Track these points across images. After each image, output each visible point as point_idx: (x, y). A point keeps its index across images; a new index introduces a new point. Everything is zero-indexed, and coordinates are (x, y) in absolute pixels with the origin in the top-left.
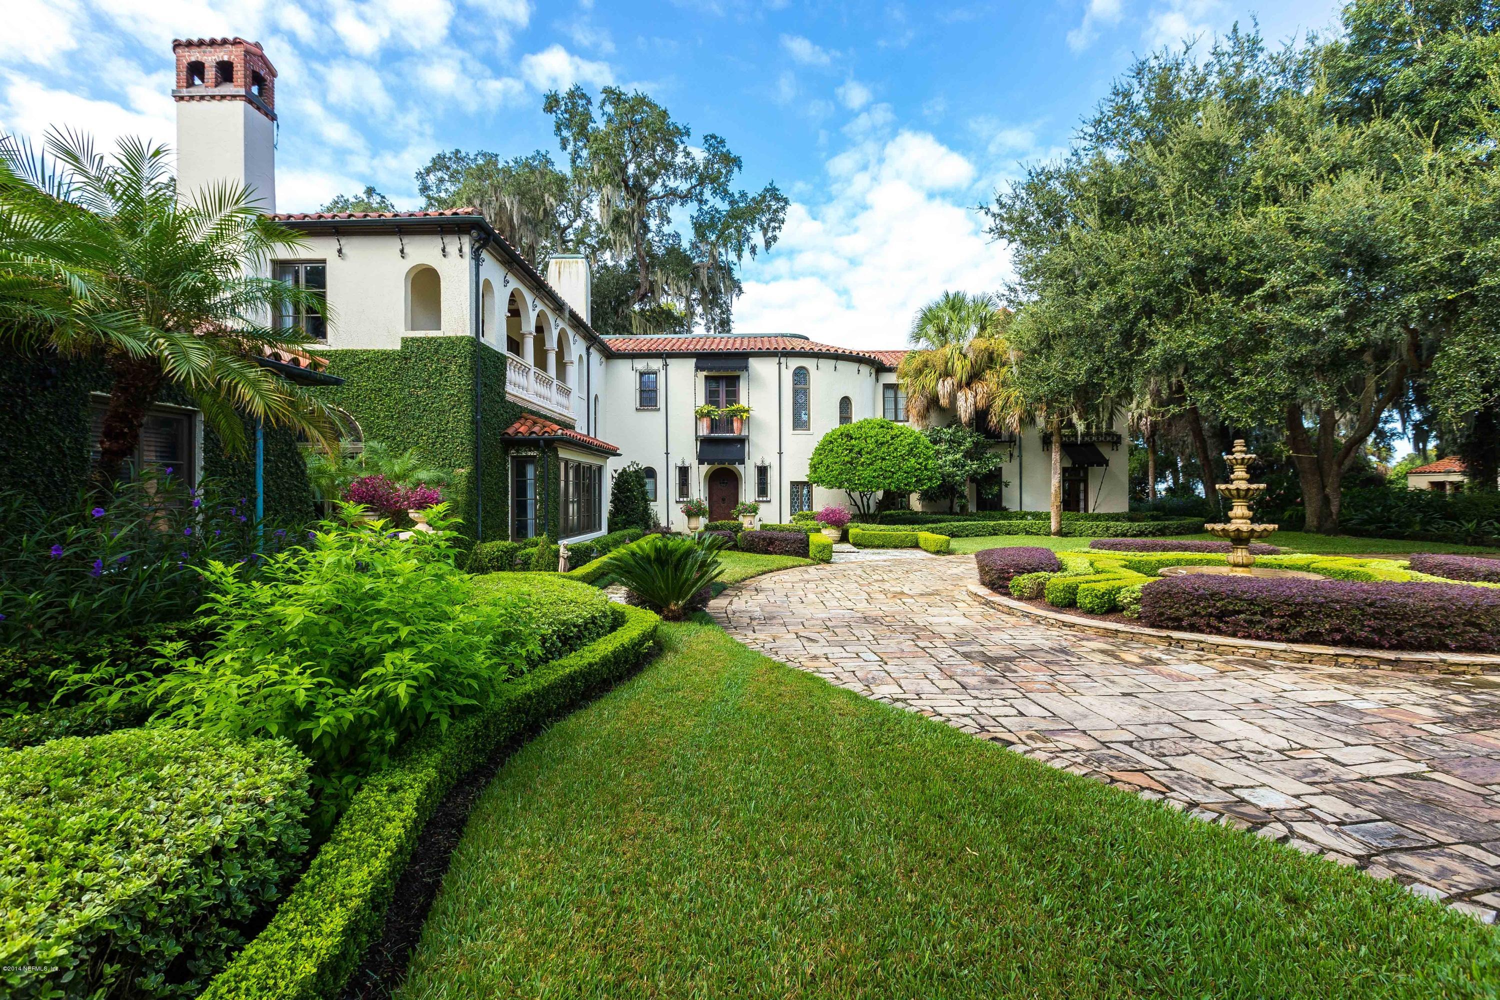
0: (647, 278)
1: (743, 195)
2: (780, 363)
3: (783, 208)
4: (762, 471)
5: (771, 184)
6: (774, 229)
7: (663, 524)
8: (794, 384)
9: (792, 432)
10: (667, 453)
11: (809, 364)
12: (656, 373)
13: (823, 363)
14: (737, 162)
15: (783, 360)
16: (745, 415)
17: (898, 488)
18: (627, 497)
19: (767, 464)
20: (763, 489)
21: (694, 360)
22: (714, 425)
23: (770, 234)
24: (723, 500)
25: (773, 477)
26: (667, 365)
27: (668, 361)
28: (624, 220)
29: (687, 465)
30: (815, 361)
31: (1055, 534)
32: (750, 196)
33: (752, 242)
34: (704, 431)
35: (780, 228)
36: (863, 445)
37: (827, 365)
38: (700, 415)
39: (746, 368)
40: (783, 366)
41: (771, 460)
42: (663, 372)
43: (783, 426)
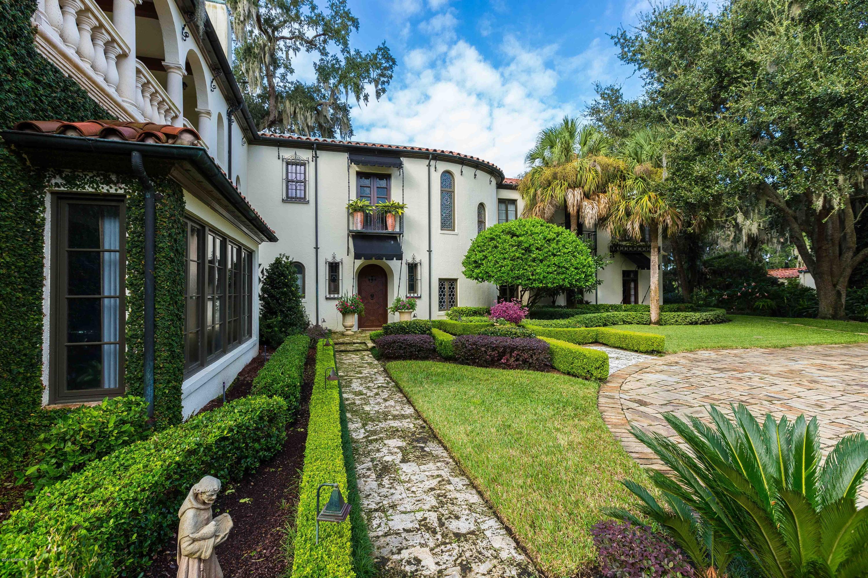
0: (276, 107)
1: (358, 52)
2: (429, 166)
3: (391, 67)
4: (413, 268)
5: (384, 44)
6: (383, 83)
7: (313, 322)
8: (441, 187)
9: (440, 231)
10: (317, 248)
11: (455, 169)
12: (304, 164)
13: (466, 169)
14: (355, 23)
15: (433, 163)
16: (400, 211)
17: (571, 284)
18: (284, 293)
19: (417, 260)
20: (412, 286)
21: (346, 155)
22: (367, 220)
23: (380, 87)
24: (372, 296)
25: (422, 273)
26: (317, 157)
27: (318, 152)
28: (256, 51)
29: (338, 260)
30: (459, 167)
31: (655, 323)
32: (363, 55)
33: (366, 92)
34: (358, 225)
35: (388, 82)
36: (532, 241)
37: (469, 171)
38: (353, 209)
39: (400, 166)
40: (432, 169)
41: (422, 257)
42: (312, 164)
43: (432, 226)
